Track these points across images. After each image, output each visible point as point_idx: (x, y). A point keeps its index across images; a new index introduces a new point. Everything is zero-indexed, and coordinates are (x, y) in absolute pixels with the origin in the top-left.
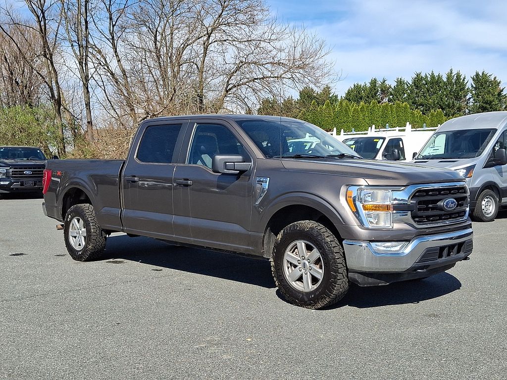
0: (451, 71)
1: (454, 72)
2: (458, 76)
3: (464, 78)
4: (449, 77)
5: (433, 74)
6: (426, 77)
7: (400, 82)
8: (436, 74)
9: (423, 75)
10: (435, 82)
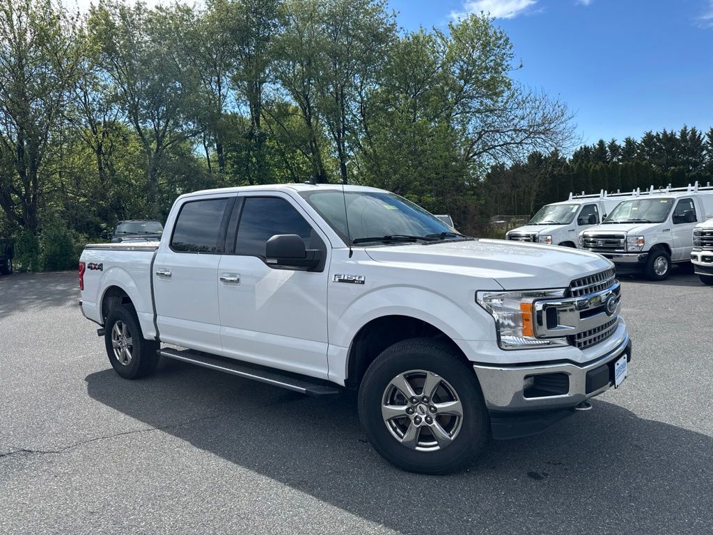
0: (685, 128)
1: (689, 129)
2: (694, 132)
3: (701, 134)
4: (684, 133)
5: (665, 132)
6: (658, 135)
7: (629, 142)
8: (669, 132)
9: (654, 134)
10: (669, 139)
